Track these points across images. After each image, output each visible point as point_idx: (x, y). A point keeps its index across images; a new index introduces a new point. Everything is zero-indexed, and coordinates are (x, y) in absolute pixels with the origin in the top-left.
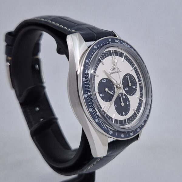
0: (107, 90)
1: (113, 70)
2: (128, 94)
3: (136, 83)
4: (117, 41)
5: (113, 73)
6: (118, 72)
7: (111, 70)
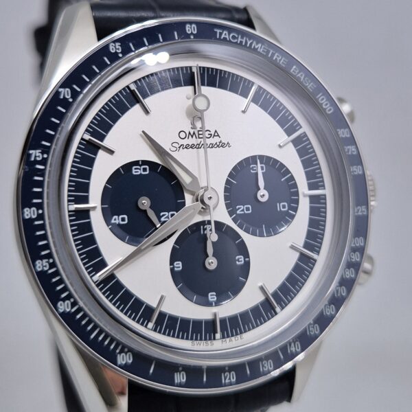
0: (145, 203)
1: (192, 135)
2: (247, 231)
3: (297, 194)
4: (227, 37)
5: (186, 148)
6: (212, 146)
7: (183, 135)
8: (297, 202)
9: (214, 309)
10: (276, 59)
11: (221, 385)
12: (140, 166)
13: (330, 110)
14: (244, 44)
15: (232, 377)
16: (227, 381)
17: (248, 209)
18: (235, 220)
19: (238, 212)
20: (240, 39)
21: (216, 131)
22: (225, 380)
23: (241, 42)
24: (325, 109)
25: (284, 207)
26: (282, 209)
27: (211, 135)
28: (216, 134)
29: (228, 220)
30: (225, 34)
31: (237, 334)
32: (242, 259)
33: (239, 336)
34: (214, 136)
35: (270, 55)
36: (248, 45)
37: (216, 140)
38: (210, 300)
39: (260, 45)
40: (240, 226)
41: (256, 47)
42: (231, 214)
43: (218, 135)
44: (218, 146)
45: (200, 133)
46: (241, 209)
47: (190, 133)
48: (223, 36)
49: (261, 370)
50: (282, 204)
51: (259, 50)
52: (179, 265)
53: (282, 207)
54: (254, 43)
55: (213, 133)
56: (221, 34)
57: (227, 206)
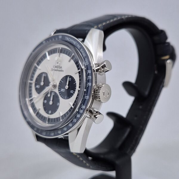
3: (76, 88)
4: (68, 39)
6: (60, 71)
8: (75, 91)
13: (88, 63)
18: (59, 93)
19: (62, 91)
25: (72, 92)
27: (60, 67)
29: (57, 92)
38: (49, 113)
40: (60, 95)
42: (59, 91)
43: (62, 68)
52: (46, 101)
57: (59, 88)
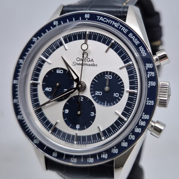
3: (123, 90)
4: (102, 19)
5: (78, 65)
6: (89, 65)
7: (78, 59)
8: (123, 94)
9: (77, 132)
10: (123, 30)
11: (70, 162)
12: (60, 70)
13: (145, 54)
14: (109, 23)
15: (75, 160)
16: (73, 161)
17: (100, 93)
18: (93, 97)
19: (96, 94)
20: (107, 21)
21: (92, 59)
22: (72, 160)
23: (108, 22)
24: (142, 54)
25: (117, 95)
26: (116, 96)
27: (90, 60)
28: (92, 60)
29: (90, 97)
30: (101, 19)
31: (84, 144)
32: (93, 114)
33: (85, 145)
34: (91, 61)
35: (120, 28)
36: (111, 23)
37: (92, 63)
38: (77, 127)
39: (116, 23)
40: (95, 100)
41: (114, 24)
42: (92, 94)
43: (93, 61)
44: (92, 65)
45: (85, 59)
46: (98, 93)
47: (81, 59)
48: (100, 19)
49: (88, 161)
50: (116, 94)
51: (115, 26)
52: (67, 111)
53: (116, 95)
54: (114, 22)
55: (91, 60)
56: (99, 18)
57: (91, 91)
